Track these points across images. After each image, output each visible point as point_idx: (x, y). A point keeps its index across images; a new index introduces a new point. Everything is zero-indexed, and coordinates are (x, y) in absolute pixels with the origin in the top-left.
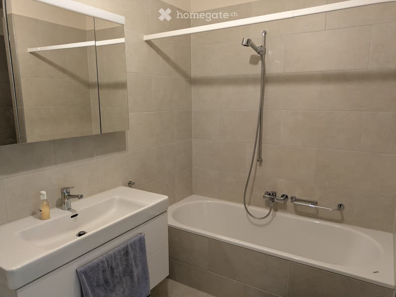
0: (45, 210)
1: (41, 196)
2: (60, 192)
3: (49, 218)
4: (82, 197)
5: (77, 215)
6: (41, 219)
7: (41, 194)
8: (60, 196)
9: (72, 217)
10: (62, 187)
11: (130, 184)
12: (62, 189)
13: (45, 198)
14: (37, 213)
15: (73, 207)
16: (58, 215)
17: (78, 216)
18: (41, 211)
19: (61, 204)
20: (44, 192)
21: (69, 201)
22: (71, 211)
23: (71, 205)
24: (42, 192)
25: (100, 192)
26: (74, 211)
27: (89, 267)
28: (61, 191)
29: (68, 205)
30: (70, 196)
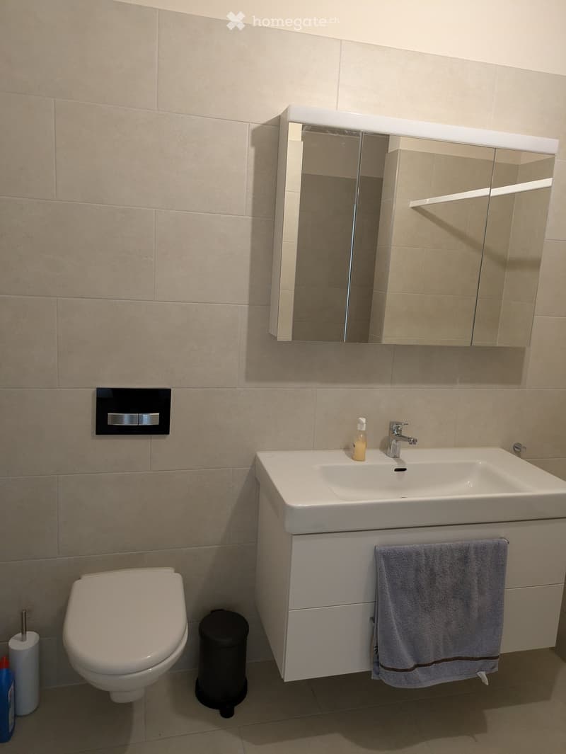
0: (360, 446)
1: (359, 425)
2: (388, 427)
3: (363, 460)
4: (414, 441)
5: (404, 470)
6: (353, 459)
7: (359, 422)
8: (386, 433)
9: (397, 470)
10: (393, 420)
11: (517, 450)
12: (392, 423)
13: (364, 429)
14: (349, 449)
15: (402, 457)
16: (377, 460)
17: (405, 472)
18: (354, 446)
19: (385, 447)
20: (363, 420)
21: (398, 444)
22: (397, 461)
23: (399, 453)
24: (360, 418)
25: (456, 446)
26: (402, 462)
27: (395, 551)
28: (390, 424)
29: (395, 450)
30: (400, 437)
